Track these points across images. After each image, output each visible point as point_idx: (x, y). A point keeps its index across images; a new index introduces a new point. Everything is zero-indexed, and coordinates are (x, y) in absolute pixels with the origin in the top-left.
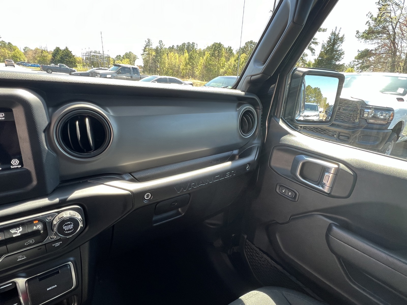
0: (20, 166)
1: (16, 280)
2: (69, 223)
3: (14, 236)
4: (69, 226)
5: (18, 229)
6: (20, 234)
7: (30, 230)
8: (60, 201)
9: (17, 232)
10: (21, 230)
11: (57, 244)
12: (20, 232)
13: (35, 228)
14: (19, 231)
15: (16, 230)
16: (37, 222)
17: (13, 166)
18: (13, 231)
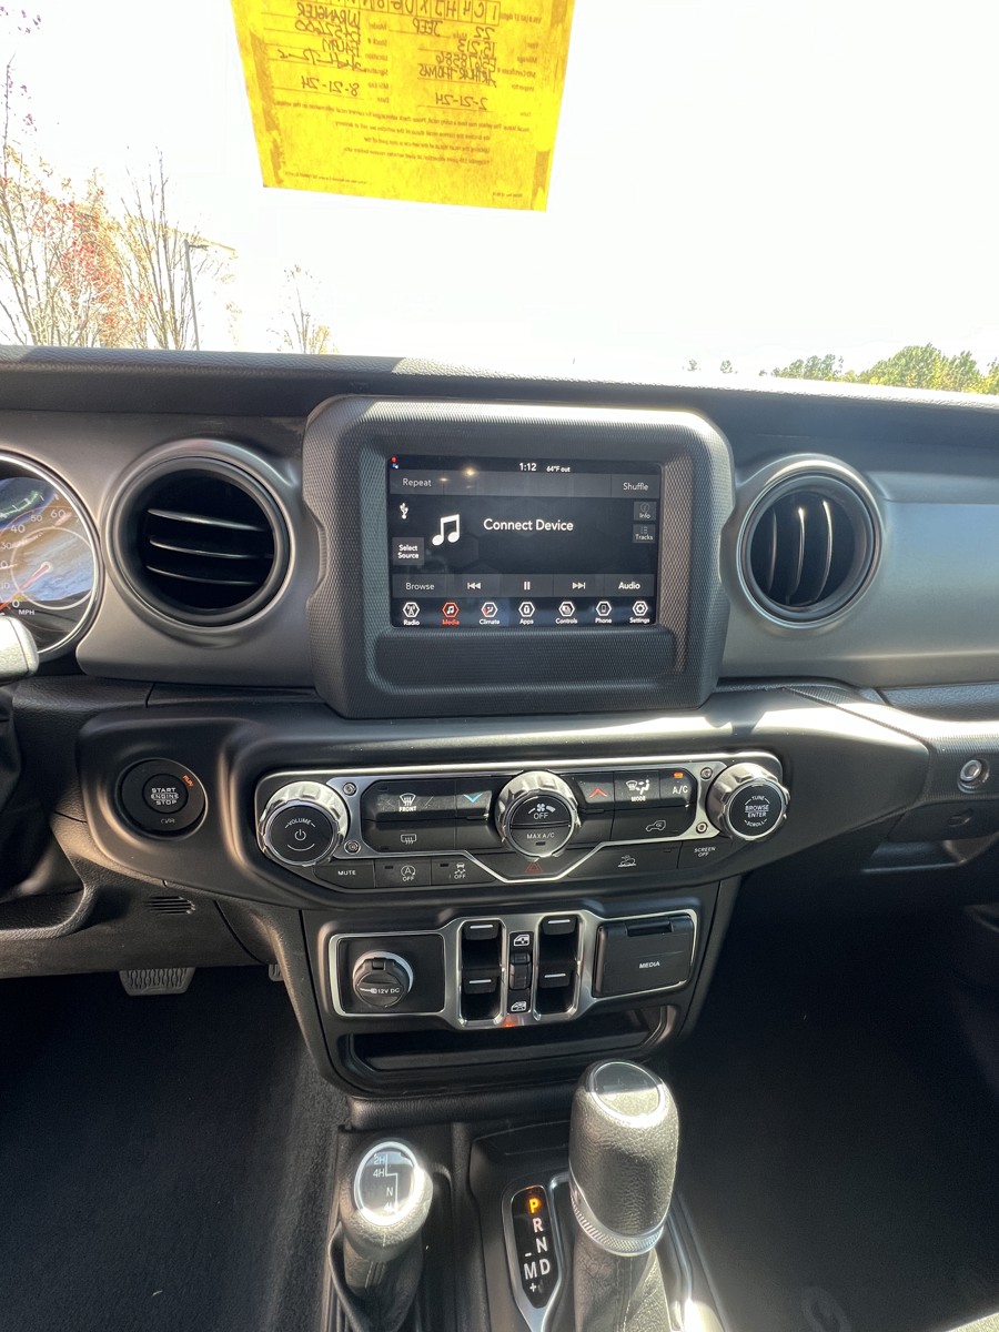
0: (648, 621)
1: (582, 913)
2: (761, 798)
3: (634, 799)
4: (760, 807)
5: (641, 783)
6: (644, 798)
7: (666, 794)
8: (736, 729)
9: (640, 792)
10: (647, 788)
11: (704, 851)
12: (645, 793)
13: (675, 790)
14: (643, 789)
15: (638, 786)
16: (680, 775)
17: (635, 617)
18: (632, 786)
